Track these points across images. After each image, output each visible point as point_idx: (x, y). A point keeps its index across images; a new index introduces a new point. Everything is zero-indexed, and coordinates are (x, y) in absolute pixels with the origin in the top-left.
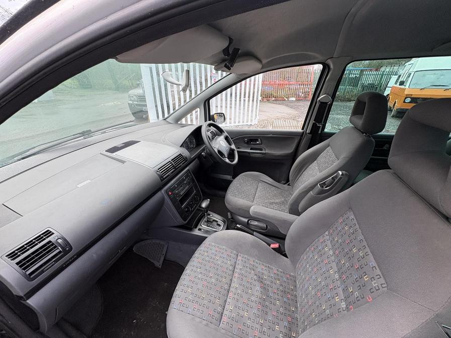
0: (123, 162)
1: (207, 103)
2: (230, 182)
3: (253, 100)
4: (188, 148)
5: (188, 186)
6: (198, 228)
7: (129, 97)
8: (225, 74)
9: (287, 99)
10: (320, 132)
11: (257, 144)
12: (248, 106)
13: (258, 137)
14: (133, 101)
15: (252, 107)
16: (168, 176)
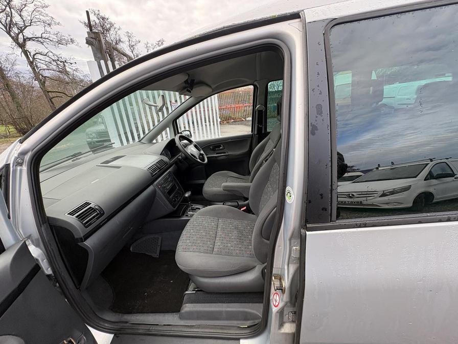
0: (119, 167)
1: (174, 122)
2: (203, 185)
3: (214, 124)
4: (167, 156)
5: (172, 183)
6: (185, 215)
7: (87, 134)
8: (187, 97)
9: (244, 120)
10: (263, 132)
11: (221, 149)
12: (210, 129)
13: (221, 143)
14: (92, 138)
15: (214, 130)
16: (156, 174)
